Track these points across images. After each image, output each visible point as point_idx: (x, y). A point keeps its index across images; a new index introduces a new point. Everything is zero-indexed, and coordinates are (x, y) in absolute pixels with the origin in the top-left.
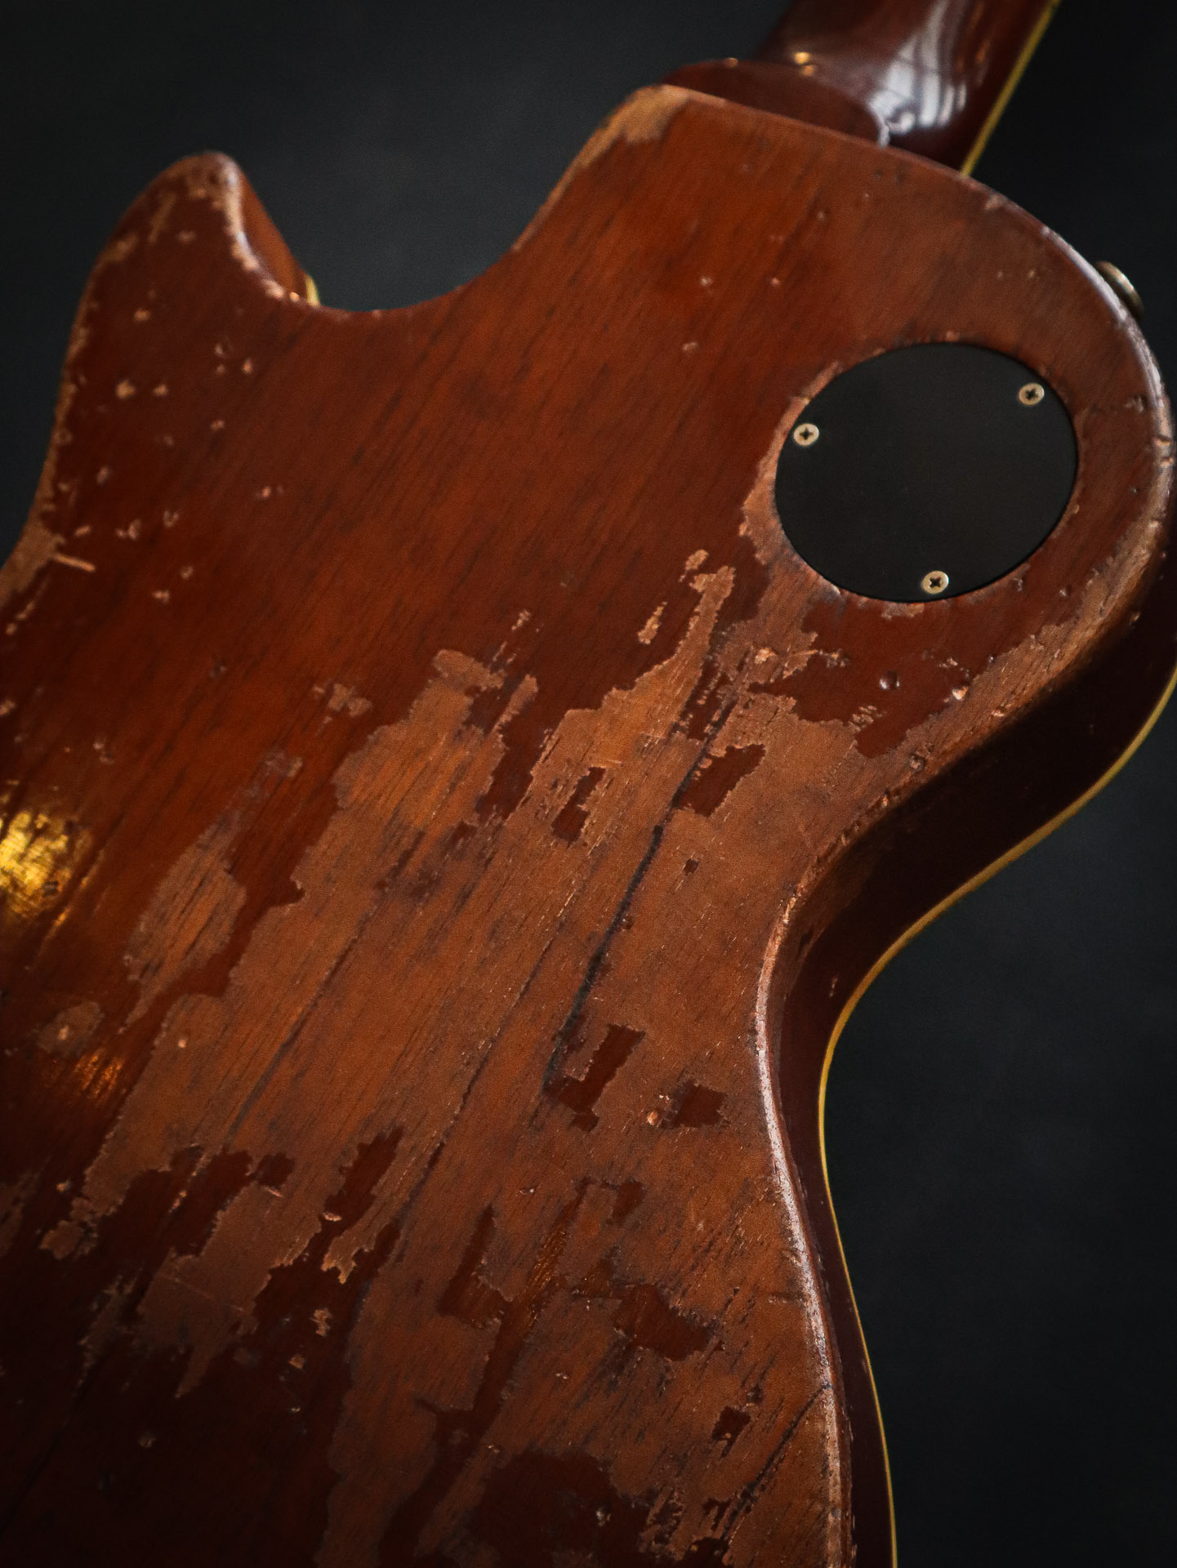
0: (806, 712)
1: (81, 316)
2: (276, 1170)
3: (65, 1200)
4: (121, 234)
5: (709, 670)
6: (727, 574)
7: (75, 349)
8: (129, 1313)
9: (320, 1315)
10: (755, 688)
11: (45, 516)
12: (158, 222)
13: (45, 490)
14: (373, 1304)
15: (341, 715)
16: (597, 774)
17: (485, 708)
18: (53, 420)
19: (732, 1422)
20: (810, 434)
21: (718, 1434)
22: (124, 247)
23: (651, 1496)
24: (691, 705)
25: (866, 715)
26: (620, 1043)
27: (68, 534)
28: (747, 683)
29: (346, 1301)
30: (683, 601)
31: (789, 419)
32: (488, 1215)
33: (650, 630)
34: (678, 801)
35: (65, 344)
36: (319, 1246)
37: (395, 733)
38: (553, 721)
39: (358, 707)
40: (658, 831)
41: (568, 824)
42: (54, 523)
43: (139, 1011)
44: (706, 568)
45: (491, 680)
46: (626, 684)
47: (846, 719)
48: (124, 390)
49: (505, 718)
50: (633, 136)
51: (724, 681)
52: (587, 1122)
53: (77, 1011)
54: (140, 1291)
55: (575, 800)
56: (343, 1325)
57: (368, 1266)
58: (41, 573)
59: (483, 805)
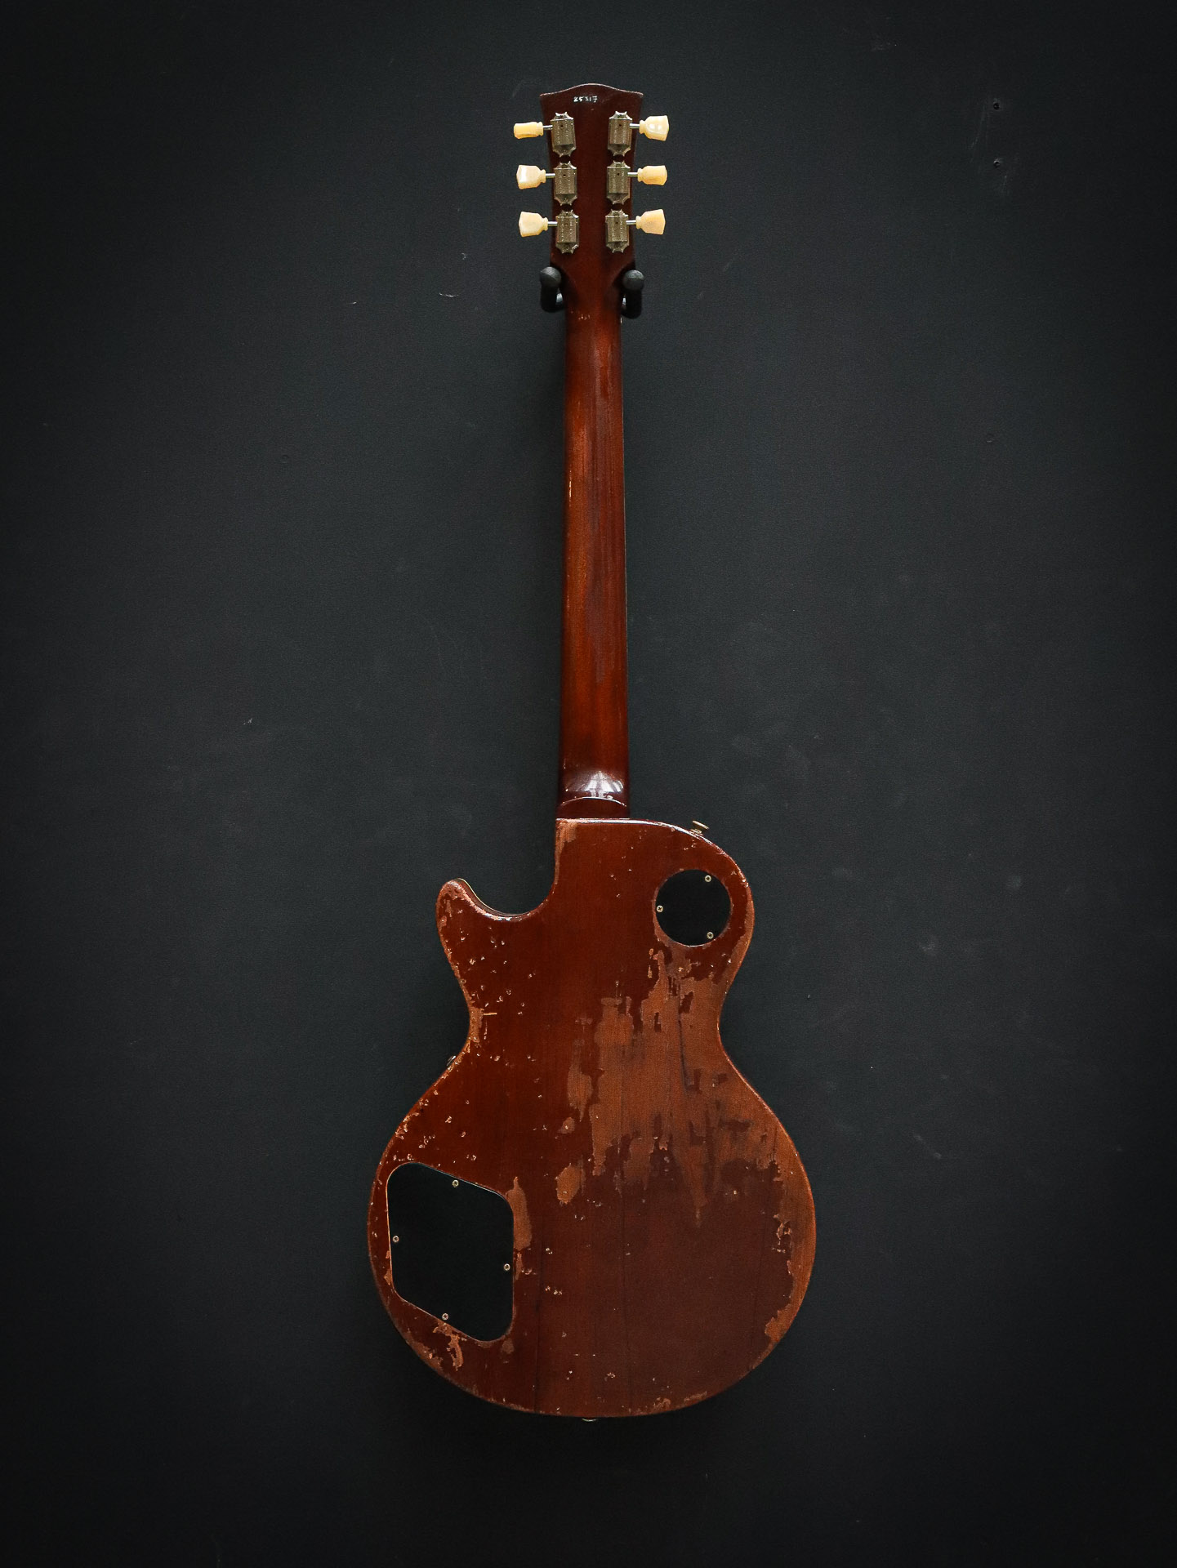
0: (698, 978)
1: (445, 946)
2: (637, 1134)
3: (592, 1163)
4: (440, 917)
5: (670, 979)
6: (661, 953)
7: (449, 955)
8: (622, 1177)
9: (665, 1159)
10: (683, 978)
11: (473, 1005)
12: (449, 910)
13: (468, 998)
14: (676, 1151)
15: (587, 1025)
16: (657, 1014)
17: (622, 1008)
18: (456, 977)
19: (764, 1137)
20: (660, 909)
21: (762, 1141)
22: (444, 920)
23: (755, 1160)
24: (670, 988)
25: (711, 975)
26: (697, 1075)
27: (484, 1008)
28: (680, 978)
29: (669, 1153)
30: (654, 964)
31: (654, 909)
32: (691, 1125)
33: (650, 974)
34: (680, 1012)
35: (445, 956)
36: (657, 1146)
37: (603, 1024)
38: (640, 1005)
39: (590, 1021)
40: (679, 1022)
41: (657, 1028)
42: (478, 1005)
43: (582, 1113)
44: (655, 953)
45: (618, 1002)
46: (652, 989)
47: (708, 977)
48: (472, 962)
49: (628, 1010)
50: (569, 840)
51: (674, 979)
52: (700, 1092)
53: (567, 1121)
54: (622, 1173)
55: (656, 1021)
56: (672, 1159)
57: (670, 1145)
58: (483, 1020)
59: (635, 1032)
